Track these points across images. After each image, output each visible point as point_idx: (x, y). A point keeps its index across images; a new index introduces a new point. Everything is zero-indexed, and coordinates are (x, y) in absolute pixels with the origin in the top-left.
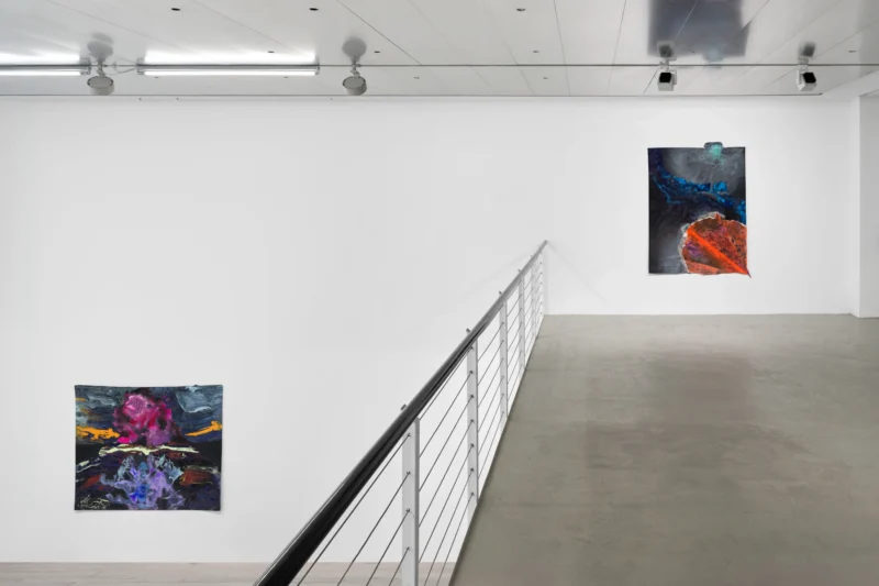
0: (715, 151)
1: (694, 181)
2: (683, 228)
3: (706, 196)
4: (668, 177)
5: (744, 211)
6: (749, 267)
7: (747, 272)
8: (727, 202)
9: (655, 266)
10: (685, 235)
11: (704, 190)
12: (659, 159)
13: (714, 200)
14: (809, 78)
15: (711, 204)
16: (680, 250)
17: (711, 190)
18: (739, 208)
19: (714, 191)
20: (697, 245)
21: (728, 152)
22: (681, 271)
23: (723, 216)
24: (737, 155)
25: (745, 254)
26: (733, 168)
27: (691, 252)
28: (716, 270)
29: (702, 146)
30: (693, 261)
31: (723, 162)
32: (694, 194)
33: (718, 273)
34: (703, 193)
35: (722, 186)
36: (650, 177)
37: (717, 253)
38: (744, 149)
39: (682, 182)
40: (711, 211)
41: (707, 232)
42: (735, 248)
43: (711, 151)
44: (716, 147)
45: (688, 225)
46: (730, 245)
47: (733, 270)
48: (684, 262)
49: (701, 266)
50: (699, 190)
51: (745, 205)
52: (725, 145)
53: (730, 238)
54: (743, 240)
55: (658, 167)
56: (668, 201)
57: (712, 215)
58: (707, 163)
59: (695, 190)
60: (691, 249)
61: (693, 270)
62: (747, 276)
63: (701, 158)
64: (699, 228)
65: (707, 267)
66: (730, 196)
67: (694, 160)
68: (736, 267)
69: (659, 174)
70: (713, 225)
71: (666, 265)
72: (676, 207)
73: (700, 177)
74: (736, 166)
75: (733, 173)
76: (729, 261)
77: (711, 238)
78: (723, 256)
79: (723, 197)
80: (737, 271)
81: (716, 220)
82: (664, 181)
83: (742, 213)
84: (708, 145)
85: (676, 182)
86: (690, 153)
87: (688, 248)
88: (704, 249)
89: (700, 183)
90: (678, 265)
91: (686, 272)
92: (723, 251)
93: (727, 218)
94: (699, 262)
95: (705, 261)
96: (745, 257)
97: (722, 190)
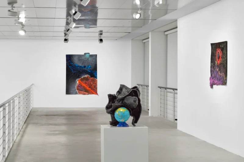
0: (87, 56)
1: (80, 65)
2: (77, 80)
3: (85, 70)
4: (72, 64)
5: (97, 75)
6: (98, 92)
7: (97, 94)
8: (91, 72)
9: (68, 92)
10: (78, 82)
11: (84, 68)
12: (69, 58)
13: (87, 71)
14: (101, 40)
15: (86, 72)
16: (76, 87)
17: (86, 68)
18: (95, 74)
19: (87, 68)
20: (81, 85)
21: (91, 56)
22: (76, 93)
23: (90, 76)
24: (94, 57)
25: (96, 88)
26: (93, 61)
27: (79, 87)
28: (87, 93)
29: (83, 54)
30: (80, 90)
31: (90, 59)
32: (81, 69)
33: (88, 94)
34: (83, 69)
35: (90, 67)
36: (67, 64)
37: (88, 88)
38: (96, 55)
39: (77, 65)
40: (86, 74)
41: (85, 81)
42: (94, 87)
43: (86, 56)
44: (88, 54)
45: (78, 79)
46: (92, 85)
47: (93, 94)
48: (77, 91)
49: (82, 92)
50: (82, 68)
51: (97, 73)
52: (91, 54)
53: (92, 83)
54: (96, 84)
55: (69, 61)
56: (72, 71)
57: (86, 76)
58: (85, 59)
59: (81, 68)
60: (80, 87)
61: (80, 93)
62: (97, 95)
63: (83, 58)
64: (82, 80)
65: (84, 92)
66: (92, 70)
67: (80, 58)
68: (94, 92)
69: (69, 63)
70: (87, 79)
71: (71, 92)
72: (75, 73)
73: (83, 64)
74: (94, 60)
75: (93, 63)
76: (91, 90)
77: (86, 83)
78: (90, 89)
79: (90, 70)
80: (94, 94)
81: (87, 77)
82: (71, 65)
83: (96, 75)
84: (85, 54)
85: (75, 65)
86: (79, 56)
87: (78, 86)
88: (84, 87)
89: (83, 66)
90: (75, 92)
91: (78, 94)
92: (90, 87)
93: (91, 77)
94: (82, 91)
95: (84, 90)
96: (97, 89)
97: (89, 68)
